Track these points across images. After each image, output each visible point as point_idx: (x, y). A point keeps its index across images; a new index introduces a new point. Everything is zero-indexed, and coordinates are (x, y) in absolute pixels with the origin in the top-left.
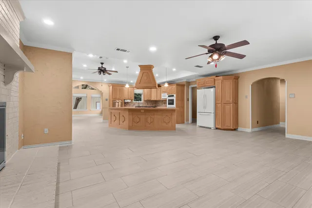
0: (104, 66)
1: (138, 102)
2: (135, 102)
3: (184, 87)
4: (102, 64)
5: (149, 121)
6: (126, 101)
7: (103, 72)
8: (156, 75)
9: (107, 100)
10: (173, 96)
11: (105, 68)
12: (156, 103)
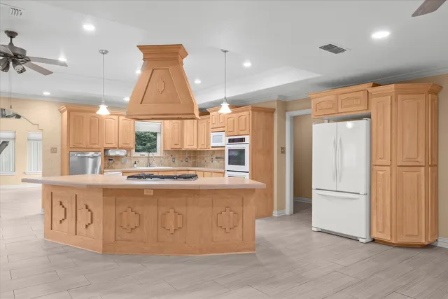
0: (17, 42)
1: (146, 154)
2: (138, 154)
3: (272, 116)
4: (12, 34)
5: (171, 225)
6: (111, 153)
7: (15, 63)
8: (195, 82)
9: (54, 150)
10: (242, 140)
11: (24, 51)
12: (195, 158)
